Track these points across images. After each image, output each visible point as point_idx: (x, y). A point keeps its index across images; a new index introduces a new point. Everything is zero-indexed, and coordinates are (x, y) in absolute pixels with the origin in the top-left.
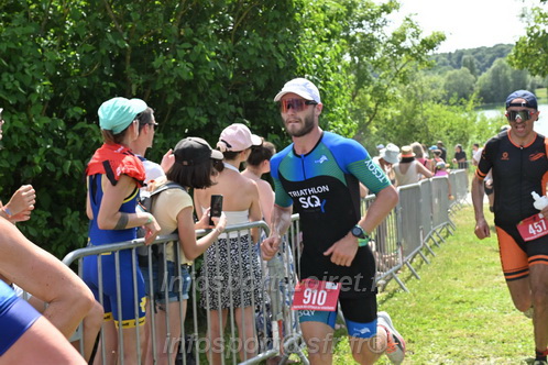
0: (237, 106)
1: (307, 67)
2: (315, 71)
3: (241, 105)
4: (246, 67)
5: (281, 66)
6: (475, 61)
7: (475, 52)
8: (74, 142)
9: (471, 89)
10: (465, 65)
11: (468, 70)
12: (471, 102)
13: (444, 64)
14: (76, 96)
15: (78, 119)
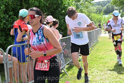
0: (49, 12)
1: (66, 3)
2: (67, 4)
3: (50, 12)
4: (51, 3)
5: (60, 3)
6: (103, 4)
7: (102, 2)
8: (11, 21)
9: (102, 10)
10: (100, 5)
11: (101, 6)
12: (102, 13)
13: (96, 5)
14: (11, 9)
15: (11, 15)
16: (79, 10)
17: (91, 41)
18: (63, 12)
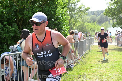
1: (59, 14)
2: (60, 15)
5: (53, 14)
6: (97, 13)
7: (97, 11)
8: (5, 30)
9: (96, 19)
10: (95, 14)
11: (95, 16)
12: (96, 23)
13: (90, 14)
14: (6, 19)
15: (6, 25)
16: (74, 19)
17: (83, 50)
18: (56, 23)
